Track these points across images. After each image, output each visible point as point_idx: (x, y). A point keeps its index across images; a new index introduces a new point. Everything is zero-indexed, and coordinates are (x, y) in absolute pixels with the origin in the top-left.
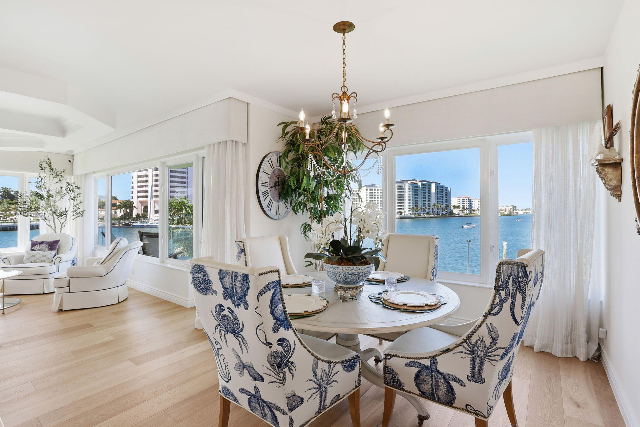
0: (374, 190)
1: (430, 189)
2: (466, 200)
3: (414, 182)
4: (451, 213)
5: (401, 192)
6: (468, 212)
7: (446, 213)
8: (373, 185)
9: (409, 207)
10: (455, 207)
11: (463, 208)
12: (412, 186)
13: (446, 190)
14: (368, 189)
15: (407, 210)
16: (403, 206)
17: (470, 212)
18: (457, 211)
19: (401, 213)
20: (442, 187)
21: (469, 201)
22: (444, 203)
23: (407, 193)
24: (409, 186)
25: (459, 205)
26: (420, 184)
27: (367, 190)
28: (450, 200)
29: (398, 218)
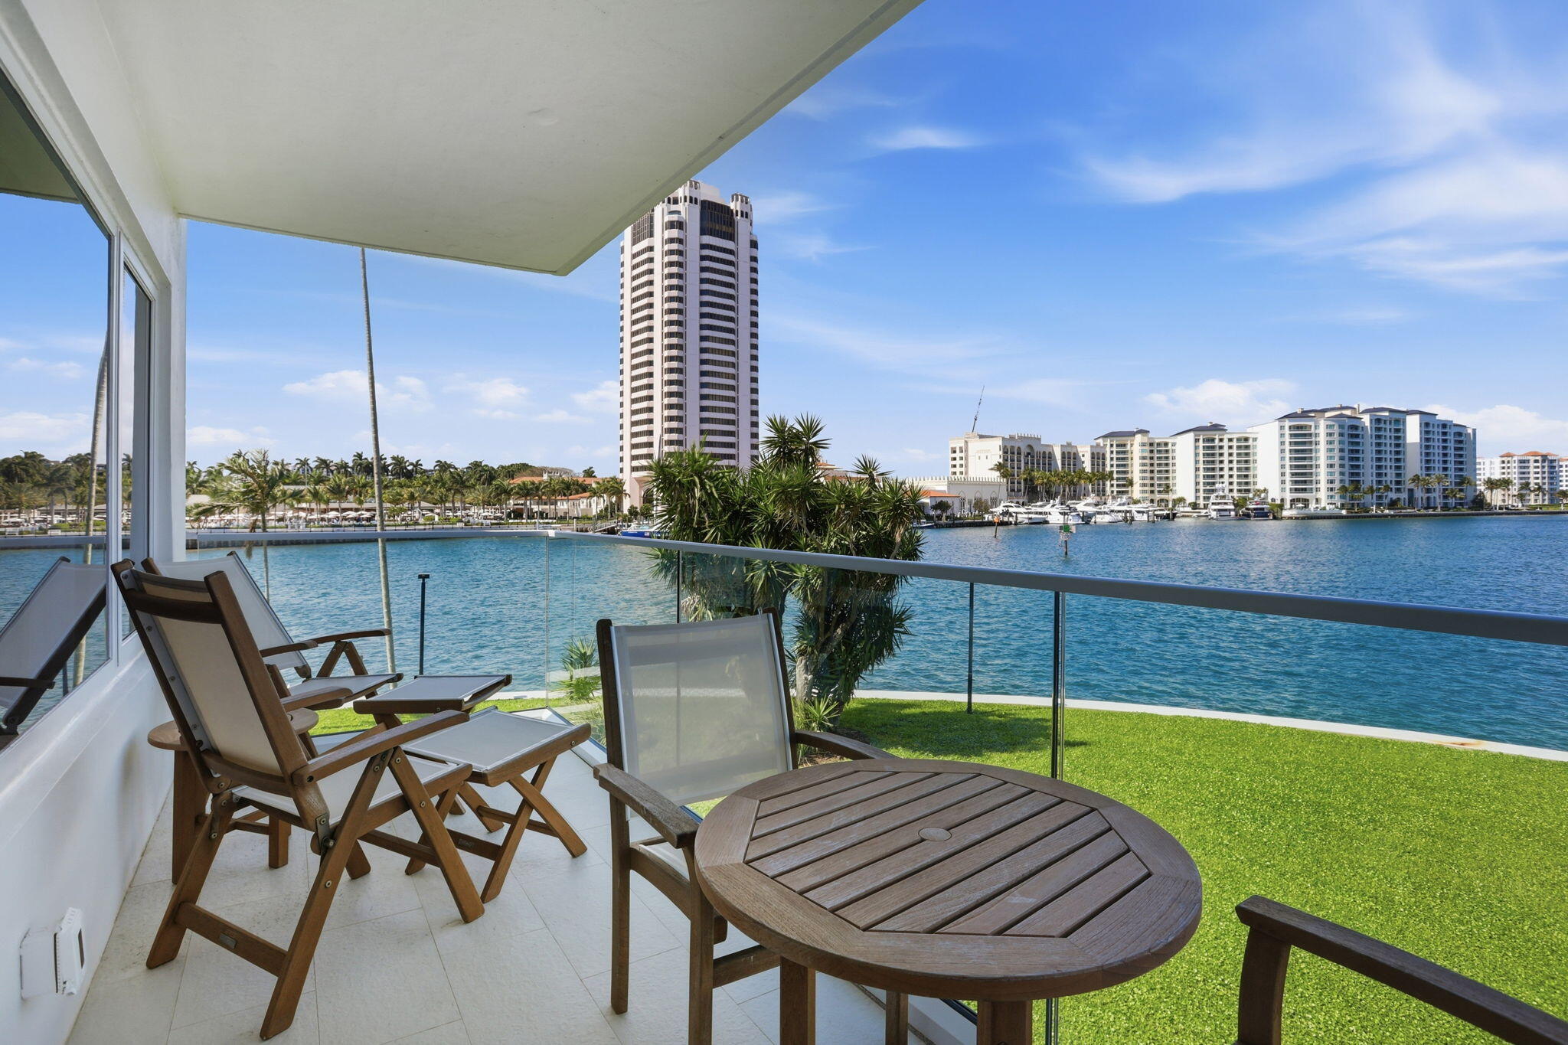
0: (1217, 441)
1: (1399, 432)
2: (1536, 461)
3: (1348, 412)
4: (1479, 503)
5: (1304, 443)
6: (1544, 500)
7: (1461, 504)
8: (1216, 428)
9: (1331, 486)
10: (1492, 484)
11: (1525, 486)
12: (1341, 427)
13: (1460, 434)
14: (1201, 438)
15: (1323, 494)
16: (1311, 481)
17: (1551, 500)
18: (1500, 498)
19: (1306, 502)
20: (1444, 426)
21: (1546, 464)
22: (1451, 472)
23: (1322, 447)
24: (1331, 426)
25: (1506, 476)
26: (1366, 419)
27: (1197, 440)
28: (1475, 464)
29: (1296, 518)
